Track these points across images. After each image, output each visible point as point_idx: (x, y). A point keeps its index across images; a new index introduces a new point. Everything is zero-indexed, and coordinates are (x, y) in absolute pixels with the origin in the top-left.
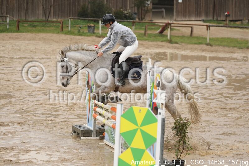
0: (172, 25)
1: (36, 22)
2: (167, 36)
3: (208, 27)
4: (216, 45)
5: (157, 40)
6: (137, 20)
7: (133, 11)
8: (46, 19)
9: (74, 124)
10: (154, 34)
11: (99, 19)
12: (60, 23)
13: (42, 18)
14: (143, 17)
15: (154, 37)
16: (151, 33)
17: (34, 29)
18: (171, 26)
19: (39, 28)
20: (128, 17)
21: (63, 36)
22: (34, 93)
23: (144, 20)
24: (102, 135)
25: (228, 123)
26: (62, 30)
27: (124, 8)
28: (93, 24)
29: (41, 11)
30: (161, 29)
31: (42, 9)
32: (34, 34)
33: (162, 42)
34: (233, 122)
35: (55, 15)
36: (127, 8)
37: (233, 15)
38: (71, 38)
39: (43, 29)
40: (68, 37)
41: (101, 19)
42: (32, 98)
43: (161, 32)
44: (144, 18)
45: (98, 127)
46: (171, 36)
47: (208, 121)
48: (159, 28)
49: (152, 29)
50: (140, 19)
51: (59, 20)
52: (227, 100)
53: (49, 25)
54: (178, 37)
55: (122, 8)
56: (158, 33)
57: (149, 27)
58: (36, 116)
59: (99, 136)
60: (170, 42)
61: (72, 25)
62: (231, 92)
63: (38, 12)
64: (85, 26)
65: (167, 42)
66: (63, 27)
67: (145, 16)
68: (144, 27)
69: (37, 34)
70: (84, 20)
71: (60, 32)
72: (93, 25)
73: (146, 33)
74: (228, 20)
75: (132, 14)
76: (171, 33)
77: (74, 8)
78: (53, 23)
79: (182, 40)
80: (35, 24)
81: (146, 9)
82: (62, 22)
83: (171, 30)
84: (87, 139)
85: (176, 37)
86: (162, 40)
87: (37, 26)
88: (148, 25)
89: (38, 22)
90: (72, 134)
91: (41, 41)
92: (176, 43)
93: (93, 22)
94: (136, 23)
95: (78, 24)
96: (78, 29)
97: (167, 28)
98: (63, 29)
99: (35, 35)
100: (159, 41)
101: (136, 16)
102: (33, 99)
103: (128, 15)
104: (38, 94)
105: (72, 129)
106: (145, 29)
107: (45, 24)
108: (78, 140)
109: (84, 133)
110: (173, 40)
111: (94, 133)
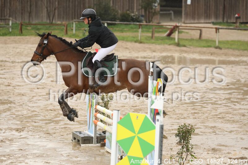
0: (180, 28)
1: (39, 24)
2: (174, 39)
3: (217, 29)
4: (226, 48)
5: (164, 43)
6: (144, 23)
7: (140, 14)
8: (50, 21)
9: (74, 130)
10: (161, 37)
11: (104, 22)
12: (65, 26)
13: (46, 21)
14: (150, 19)
15: (162, 40)
16: (158, 36)
19: (43, 31)
20: (135, 20)
22: (35, 98)
23: (151, 22)
24: (103, 142)
25: (235, 129)
27: (130, 10)
30: (168, 32)
31: (46, 12)
32: (37, 37)
33: (170, 45)
34: (241, 128)
35: (59, 18)
36: (134, 10)
37: (244, 17)
41: (106, 22)
42: (33, 103)
43: (169, 35)
45: (99, 133)
46: (178, 39)
47: (215, 127)
48: (167, 31)
49: (160, 32)
50: (148, 22)
51: (64, 23)
52: (235, 105)
53: (52, 28)
54: (187, 40)
55: (128, 10)
56: (165, 37)
57: (156, 30)
58: (35, 122)
59: (100, 143)
60: (178, 45)
61: (77, 28)
62: (239, 97)
63: (42, 15)
65: (174, 45)
66: (68, 30)
67: (152, 18)
68: (151, 30)
71: (64, 35)
73: (154, 36)
74: (238, 22)
75: (139, 17)
76: (178, 36)
77: (79, 11)
78: (57, 26)
79: (190, 43)
80: (39, 27)
81: (153, 12)
82: (67, 25)
83: (179, 32)
84: (88, 146)
85: (184, 39)
86: (170, 43)
87: (41, 29)
88: (155, 28)
90: (72, 140)
92: (184, 46)
94: (143, 26)
95: (83, 27)
97: (175, 31)
98: (68, 32)
100: (167, 44)
101: (143, 18)
102: (34, 105)
103: (135, 17)
104: (39, 99)
105: (72, 136)
106: (153, 32)
107: (49, 27)
108: (78, 148)
109: (84, 140)
110: (181, 43)
111: (95, 140)
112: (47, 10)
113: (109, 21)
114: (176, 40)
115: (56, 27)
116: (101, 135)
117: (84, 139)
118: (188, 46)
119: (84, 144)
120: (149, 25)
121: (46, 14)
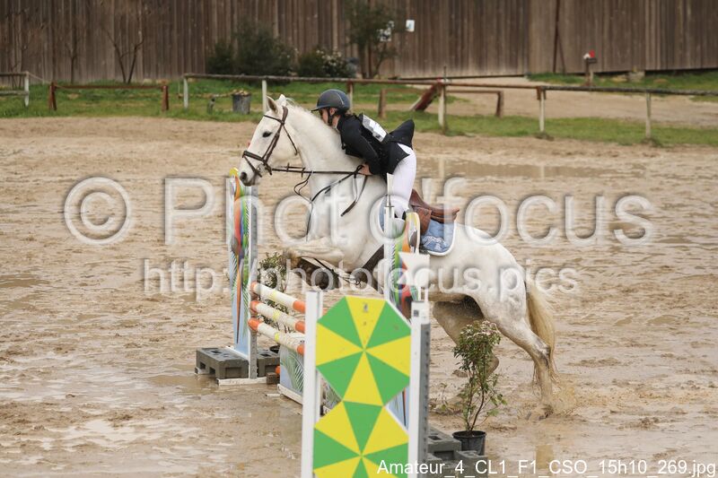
0: (449, 88)
1: (98, 87)
2: (436, 117)
3: (541, 91)
4: (563, 138)
6: (359, 77)
7: (349, 55)
8: (125, 79)
9: (200, 346)
10: (403, 113)
11: (260, 77)
12: (162, 89)
13: (113, 76)
14: (374, 68)
16: (395, 111)
17: (94, 105)
18: (445, 92)
19: (108, 103)
20: (335, 71)
21: (170, 124)
22: (98, 270)
23: (377, 76)
24: (274, 374)
26: (168, 108)
27: (324, 47)
28: (246, 89)
29: (111, 60)
30: (420, 99)
31: (113, 55)
32: (94, 120)
35: (148, 69)
36: (332, 47)
37: (606, 60)
38: (191, 128)
39: (118, 107)
40: (183, 125)
41: (265, 77)
43: (421, 107)
44: (376, 73)
45: (263, 352)
46: (445, 116)
48: (416, 98)
49: (398, 100)
50: (368, 75)
51: (159, 81)
52: (592, 277)
53: (131, 95)
54: (465, 118)
55: (319, 47)
56: (412, 110)
57: (389, 95)
59: (265, 376)
60: (445, 131)
61: (192, 94)
63: (103, 63)
64: (225, 95)
65: (436, 132)
66: (169, 99)
67: (378, 67)
68: (378, 96)
69: (104, 120)
70: (223, 79)
71: (161, 112)
72: (246, 93)
73: (383, 110)
74: (591, 72)
75: (345, 63)
76: (445, 109)
77: (196, 51)
78: (142, 90)
79: (475, 127)
80: (98, 92)
81: (381, 50)
82: (167, 88)
83: (447, 100)
84: (235, 383)
85: (460, 118)
86: (424, 127)
87: (102, 97)
88: (388, 91)
89: (103, 87)
90: (196, 371)
91: (113, 137)
92: (461, 134)
93: (246, 86)
94: (356, 86)
95: (206, 92)
96: (208, 105)
97: (435, 97)
98: (170, 104)
99: (98, 121)
101: (355, 67)
103: (335, 64)
105: (195, 360)
106: (381, 99)
107: (123, 93)
108: (211, 388)
109: (226, 369)
110: (453, 126)
111: (252, 368)
112: (117, 51)
113: (273, 74)
114: (441, 120)
115: (139, 93)
116: (267, 355)
117: (226, 366)
118: (471, 134)
119: (226, 378)
120: (372, 83)
121: (113, 60)
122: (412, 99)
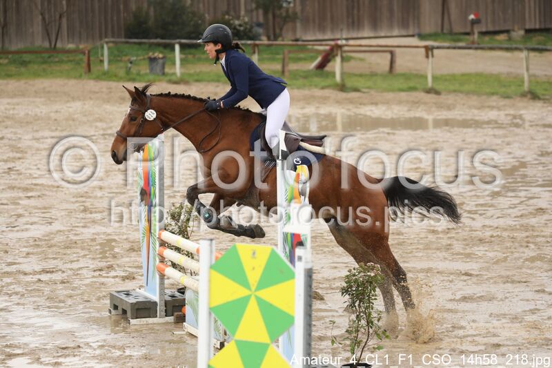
0: (346, 48)
2: (333, 74)
3: (429, 50)
4: (450, 92)
5: (311, 85)
6: (264, 41)
7: (255, 20)
8: (50, 45)
9: (114, 289)
10: (304, 72)
11: (173, 41)
12: (84, 53)
13: (40, 43)
14: (277, 31)
15: (305, 77)
16: (297, 70)
17: (23, 69)
18: (342, 52)
19: (36, 67)
20: (242, 34)
21: (91, 85)
23: (280, 39)
24: (180, 313)
26: (90, 71)
27: (232, 13)
28: (160, 52)
30: (319, 59)
33: (323, 88)
34: (488, 269)
35: (71, 35)
36: (240, 12)
37: (489, 20)
38: (110, 88)
39: (44, 70)
40: (103, 85)
41: (178, 41)
42: (17, 231)
43: (321, 66)
44: (280, 35)
45: (170, 294)
46: (342, 74)
48: (316, 58)
49: (300, 59)
50: (272, 38)
51: (82, 46)
53: (57, 60)
54: (361, 75)
55: (227, 13)
56: (312, 70)
57: (292, 55)
59: (173, 315)
60: (342, 88)
61: (112, 58)
63: (31, 30)
64: (142, 58)
65: (334, 89)
66: (91, 62)
68: (280, 57)
70: (140, 43)
71: (83, 75)
72: (161, 56)
73: (286, 69)
74: (476, 31)
75: (252, 27)
76: (342, 67)
77: (115, 18)
78: (66, 55)
79: (370, 83)
80: (26, 57)
81: (284, 14)
82: (89, 52)
83: (343, 59)
84: (145, 323)
85: (355, 75)
86: (323, 84)
87: (30, 62)
88: (290, 52)
89: (31, 52)
90: (110, 311)
91: (40, 97)
92: (356, 90)
93: (160, 49)
94: (261, 48)
95: (125, 56)
96: (126, 67)
97: (333, 57)
98: (92, 67)
100: (316, 86)
101: (261, 31)
103: (242, 28)
106: (284, 60)
107: (50, 57)
108: (123, 327)
109: (137, 309)
110: (349, 83)
111: (160, 309)
112: (44, 19)
113: (185, 39)
114: (338, 78)
115: (64, 57)
116: (174, 296)
117: (137, 307)
118: (366, 90)
119: (137, 318)
120: (276, 45)
121: (40, 28)
122: (313, 59)
